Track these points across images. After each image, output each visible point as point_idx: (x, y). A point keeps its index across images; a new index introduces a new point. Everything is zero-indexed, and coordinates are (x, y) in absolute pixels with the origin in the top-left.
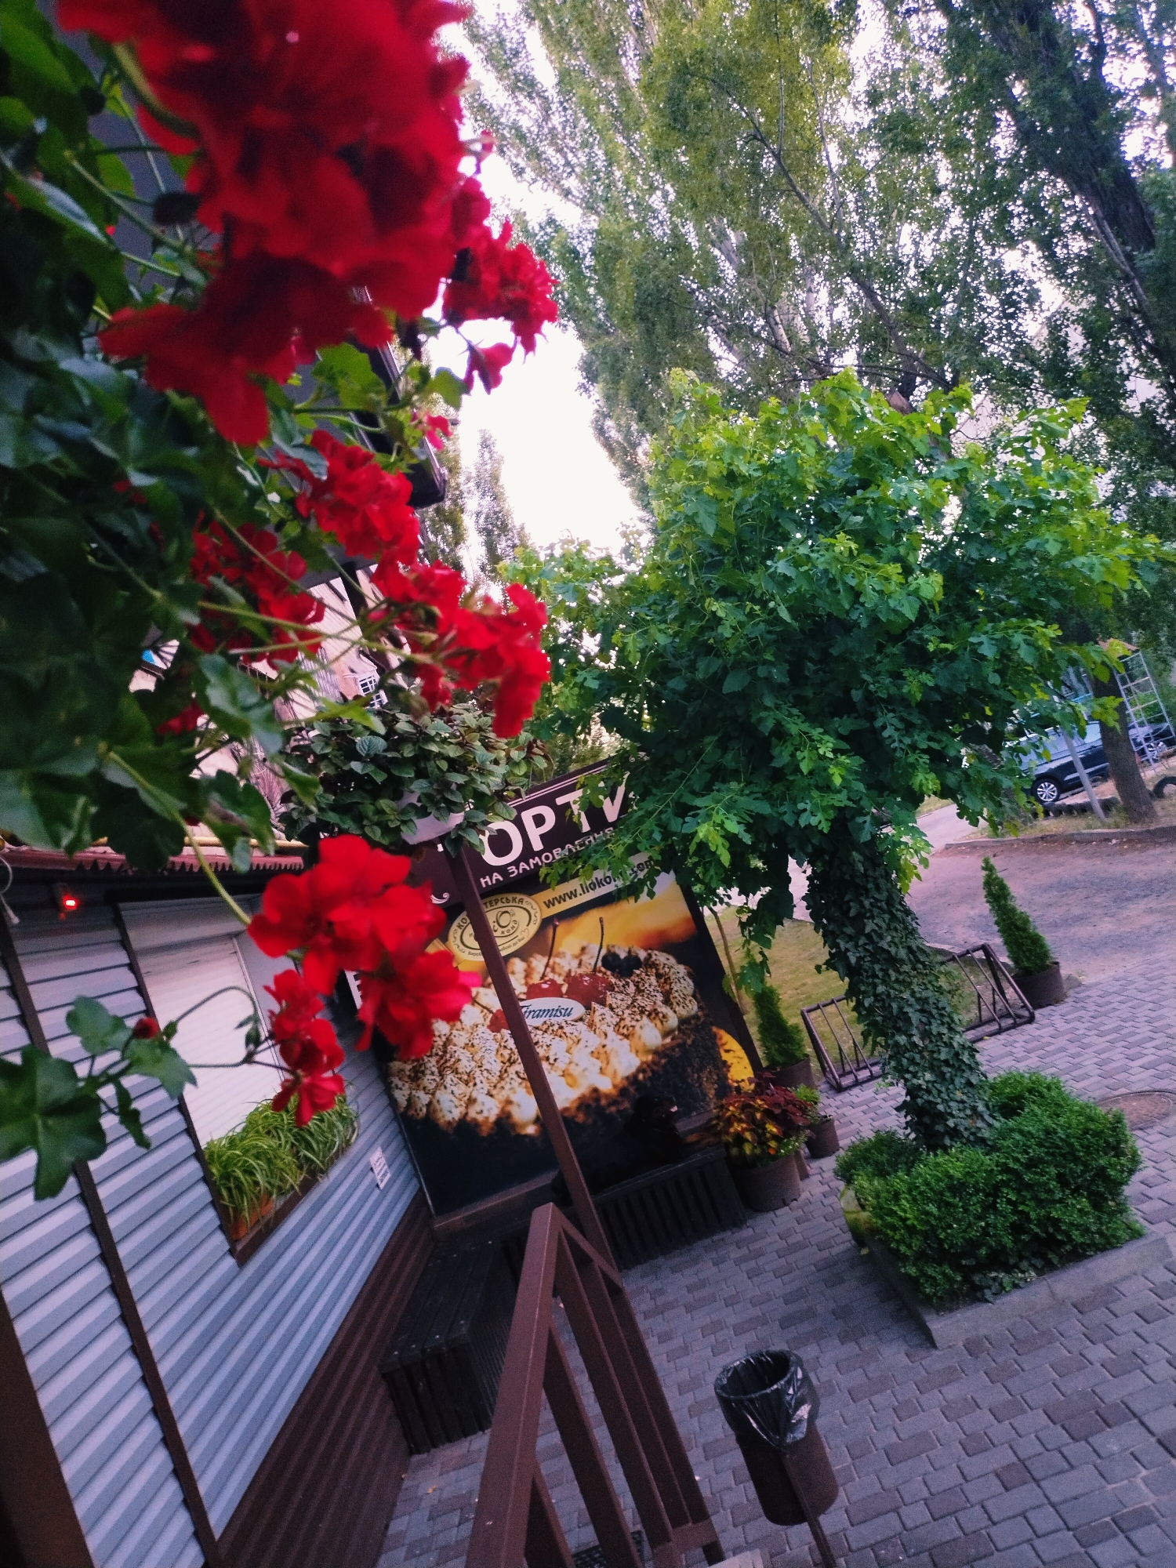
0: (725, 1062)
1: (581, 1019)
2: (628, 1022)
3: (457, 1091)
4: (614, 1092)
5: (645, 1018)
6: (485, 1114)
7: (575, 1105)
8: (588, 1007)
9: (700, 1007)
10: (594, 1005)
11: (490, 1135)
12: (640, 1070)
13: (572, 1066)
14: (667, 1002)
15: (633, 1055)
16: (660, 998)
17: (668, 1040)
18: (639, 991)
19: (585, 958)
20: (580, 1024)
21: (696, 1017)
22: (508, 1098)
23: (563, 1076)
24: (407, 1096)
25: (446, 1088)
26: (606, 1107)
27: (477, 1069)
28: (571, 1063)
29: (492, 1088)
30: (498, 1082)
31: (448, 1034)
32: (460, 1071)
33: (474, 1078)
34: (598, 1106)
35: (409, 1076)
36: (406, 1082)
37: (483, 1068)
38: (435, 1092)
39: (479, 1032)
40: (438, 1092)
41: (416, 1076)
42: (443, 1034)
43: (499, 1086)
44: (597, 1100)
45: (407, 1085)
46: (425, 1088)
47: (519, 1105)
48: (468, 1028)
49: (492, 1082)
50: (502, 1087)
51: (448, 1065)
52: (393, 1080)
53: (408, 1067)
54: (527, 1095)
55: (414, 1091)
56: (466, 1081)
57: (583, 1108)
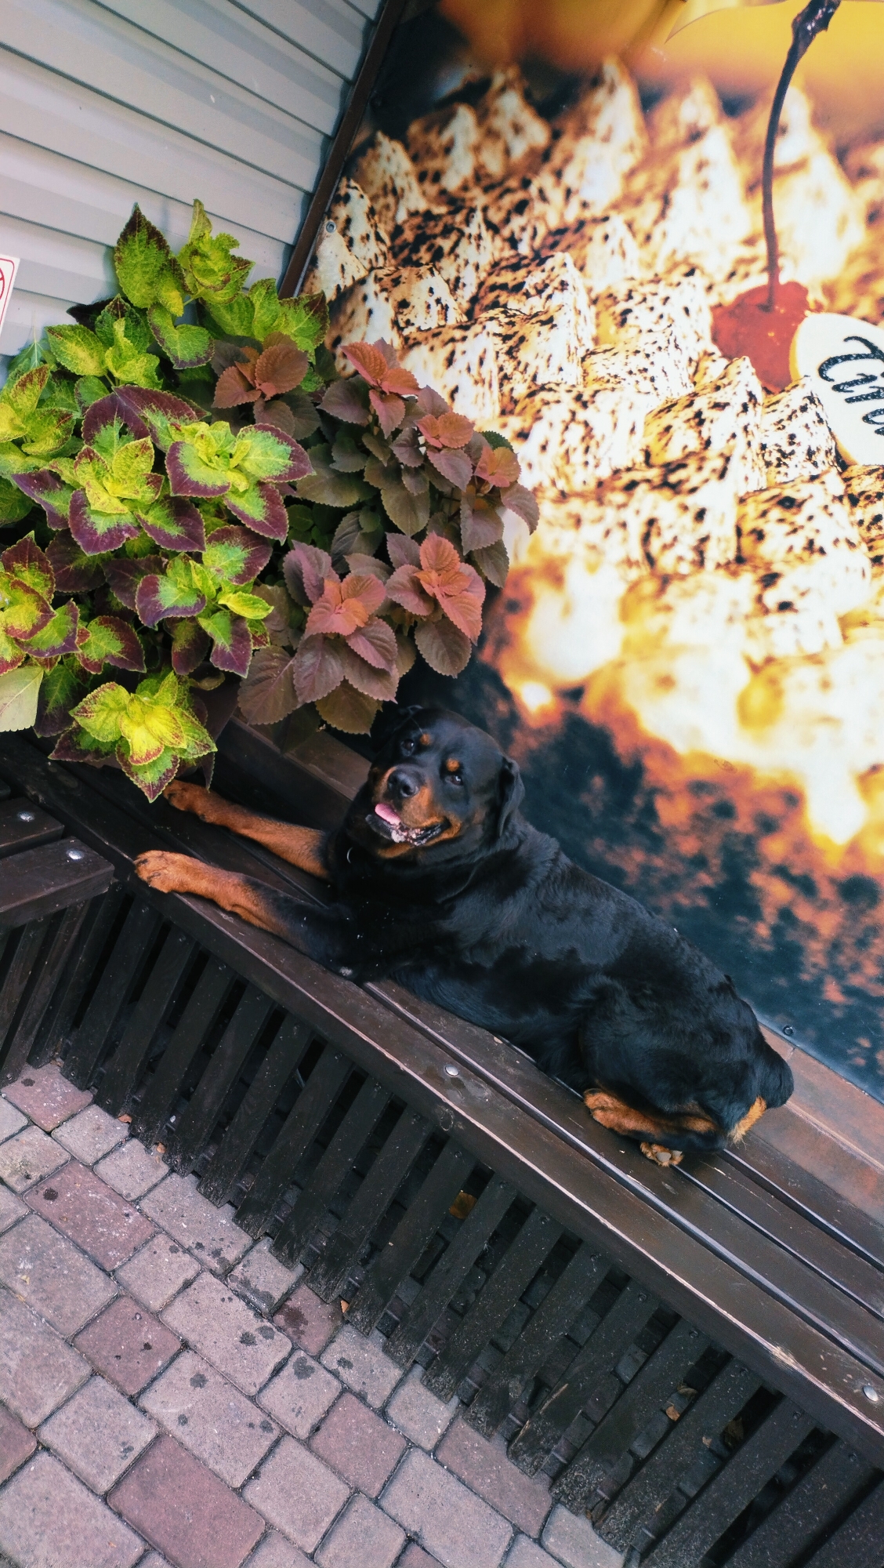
22: (564, 560)
23: (755, 669)
24: (349, 283)
25: (450, 361)
26: (766, 867)
27: (568, 402)
28: (814, 659)
29: (552, 493)
30: (580, 495)
31: (596, 211)
32: (524, 355)
33: (537, 417)
34: (750, 842)
35: (397, 231)
36: (378, 238)
37: (582, 415)
38: (417, 343)
39: (679, 299)
40: (424, 349)
41: (415, 248)
42: (586, 194)
43: (575, 505)
44: (768, 826)
45: (373, 248)
46: (403, 304)
47: (567, 610)
48: (663, 248)
49: (567, 477)
50: (578, 522)
51: (513, 303)
52: (354, 194)
53: (416, 200)
54: (614, 610)
55: (371, 287)
56: (516, 402)
57: (709, 800)
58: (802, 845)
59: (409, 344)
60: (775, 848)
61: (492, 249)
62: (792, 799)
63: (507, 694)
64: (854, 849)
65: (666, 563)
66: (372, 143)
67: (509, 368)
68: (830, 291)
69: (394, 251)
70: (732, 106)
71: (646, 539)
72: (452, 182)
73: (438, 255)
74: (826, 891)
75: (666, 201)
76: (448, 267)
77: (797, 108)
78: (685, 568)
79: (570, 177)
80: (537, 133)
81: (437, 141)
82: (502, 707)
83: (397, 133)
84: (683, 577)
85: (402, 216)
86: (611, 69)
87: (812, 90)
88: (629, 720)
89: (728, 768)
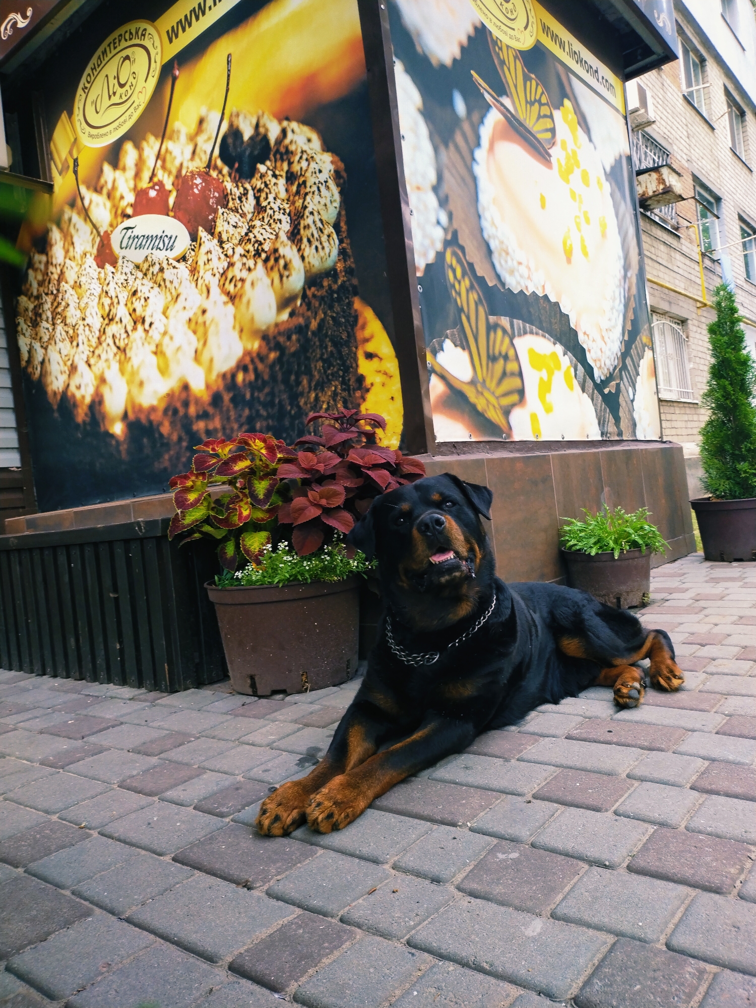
0: (361, 379)
1: (184, 259)
2: (237, 272)
3: (64, 352)
4: (206, 397)
5: (260, 263)
6: (82, 391)
7: (162, 406)
8: (194, 237)
9: (342, 252)
10: (202, 233)
11: (84, 422)
12: (242, 366)
13: (167, 339)
14: (294, 235)
15: (236, 334)
16: (286, 226)
17: (285, 316)
18: (260, 209)
19: (200, 140)
20: (182, 266)
21: (331, 273)
22: (103, 373)
23: (155, 353)
24: (29, 346)
25: (55, 343)
26: (194, 420)
27: (81, 322)
28: (165, 333)
29: (91, 354)
30: (97, 347)
31: (63, 264)
32: (68, 321)
33: (78, 335)
34: (186, 415)
35: (31, 318)
36: (29, 326)
37: (85, 323)
38: (47, 346)
39: (86, 266)
40: (50, 347)
41: (36, 320)
42: (59, 263)
43: (97, 352)
44: (186, 404)
45: (29, 330)
46: (41, 338)
47: (111, 388)
48: (78, 257)
49: (91, 346)
50: (99, 356)
51: (59, 310)
52: (20, 320)
53: (31, 306)
54: (119, 374)
55: (33, 341)
56: (72, 337)
57: (170, 413)
58: (197, 401)
59: (46, 349)
60: (192, 410)
61: (49, 299)
62: (186, 387)
63: (112, 436)
64: (208, 386)
65: (122, 345)
66: (18, 302)
67: (67, 329)
68: (111, 225)
69: (33, 327)
70: (72, 205)
71: (115, 343)
72: (35, 293)
73: (40, 315)
74: (211, 410)
75: (73, 244)
76: (44, 317)
77: (83, 189)
78: (126, 341)
79: (54, 262)
80: (44, 258)
81: (28, 286)
82: (114, 442)
83: (20, 293)
84: (127, 345)
85: (30, 314)
86: (49, 225)
87: (84, 183)
88: (140, 409)
89: (168, 395)
